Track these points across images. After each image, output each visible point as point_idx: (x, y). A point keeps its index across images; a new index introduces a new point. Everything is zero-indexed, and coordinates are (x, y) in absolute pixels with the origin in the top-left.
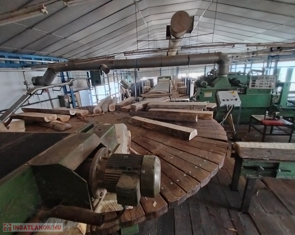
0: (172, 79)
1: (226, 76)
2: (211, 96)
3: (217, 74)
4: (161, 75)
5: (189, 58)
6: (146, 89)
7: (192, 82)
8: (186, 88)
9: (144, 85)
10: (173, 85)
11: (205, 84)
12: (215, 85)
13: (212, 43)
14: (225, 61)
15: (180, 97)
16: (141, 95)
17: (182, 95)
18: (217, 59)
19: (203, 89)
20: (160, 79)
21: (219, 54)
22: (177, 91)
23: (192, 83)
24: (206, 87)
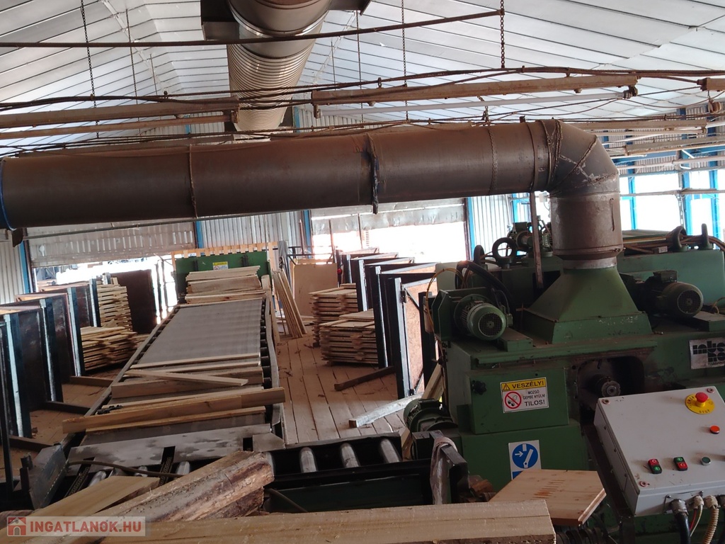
0: (274, 266)
1: (609, 263)
2: (546, 405)
3: (550, 254)
4: (197, 244)
5: (369, 158)
6: (100, 345)
7: (403, 293)
8: (371, 325)
9: (83, 320)
10: (284, 304)
11: (491, 324)
12: (558, 327)
13: (504, 70)
14: (593, 177)
15: (339, 388)
16: (59, 396)
17: (355, 374)
18: (543, 162)
19: (487, 357)
20: (192, 275)
21: (548, 131)
22: (316, 345)
23: (403, 300)
24: (501, 346)
